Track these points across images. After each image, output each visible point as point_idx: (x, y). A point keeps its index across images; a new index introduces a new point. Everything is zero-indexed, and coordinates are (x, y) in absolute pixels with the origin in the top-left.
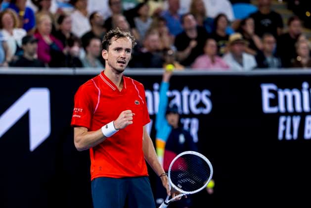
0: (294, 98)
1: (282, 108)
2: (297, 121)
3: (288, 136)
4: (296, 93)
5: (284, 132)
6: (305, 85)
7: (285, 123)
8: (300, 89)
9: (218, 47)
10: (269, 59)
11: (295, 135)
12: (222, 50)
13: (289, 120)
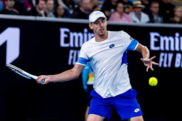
0: (170, 42)
1: (162, 48)
2: (171, 56)
3: (165, 65)
4: (171, 39)
5: (163, 63)
6: (177, 35)
7: (163, 57)
8: (174, 37)
9: (125, 8)
10: (155, 17)
11: (169, 65)
12: (127, 10)
13: (166, 55)
